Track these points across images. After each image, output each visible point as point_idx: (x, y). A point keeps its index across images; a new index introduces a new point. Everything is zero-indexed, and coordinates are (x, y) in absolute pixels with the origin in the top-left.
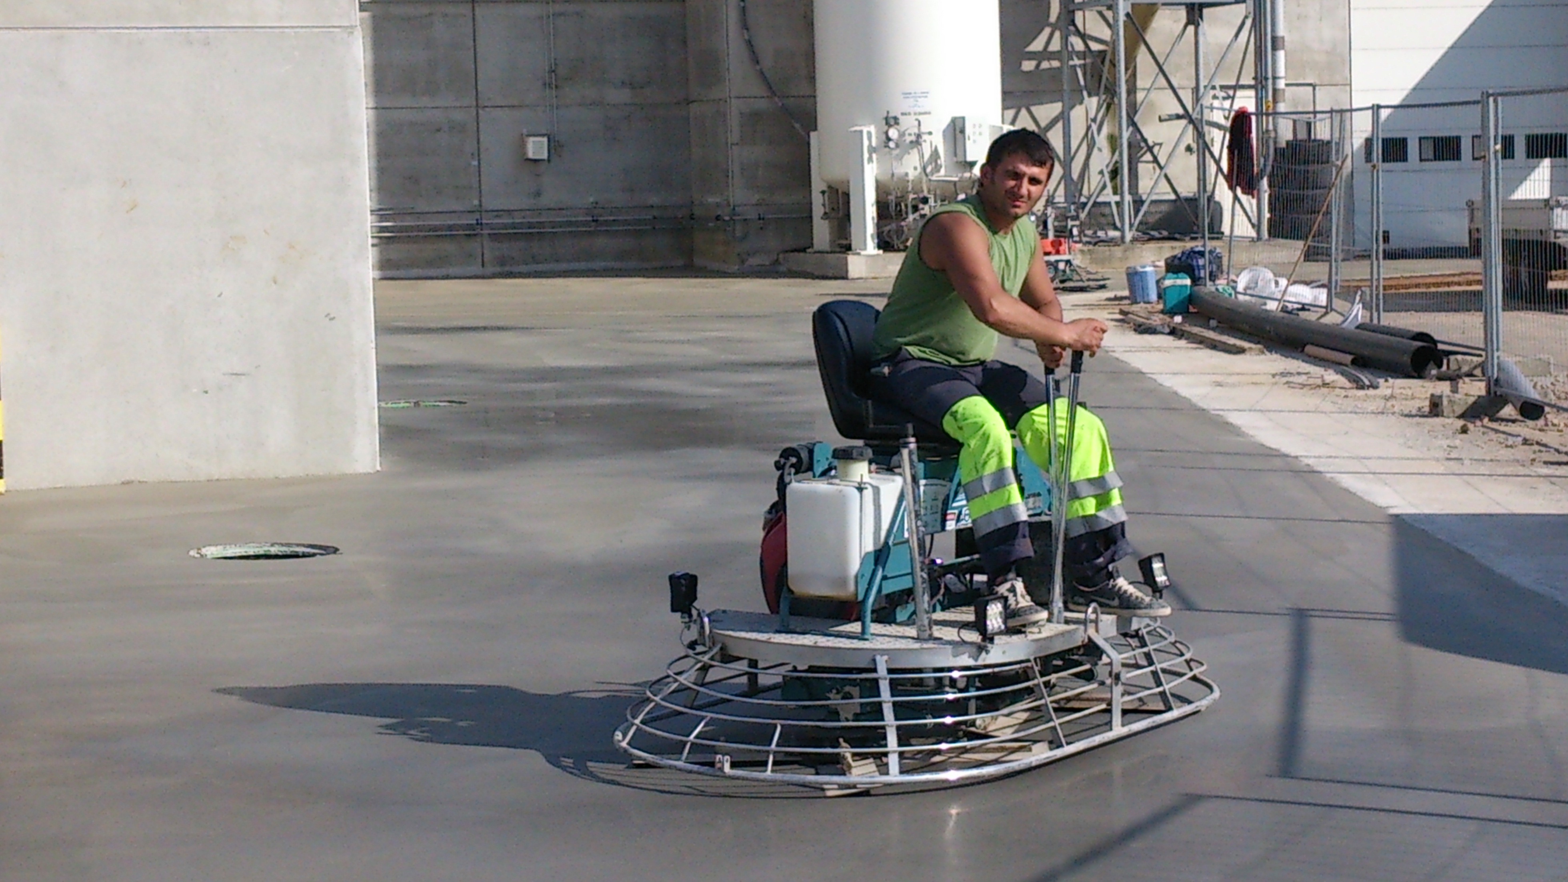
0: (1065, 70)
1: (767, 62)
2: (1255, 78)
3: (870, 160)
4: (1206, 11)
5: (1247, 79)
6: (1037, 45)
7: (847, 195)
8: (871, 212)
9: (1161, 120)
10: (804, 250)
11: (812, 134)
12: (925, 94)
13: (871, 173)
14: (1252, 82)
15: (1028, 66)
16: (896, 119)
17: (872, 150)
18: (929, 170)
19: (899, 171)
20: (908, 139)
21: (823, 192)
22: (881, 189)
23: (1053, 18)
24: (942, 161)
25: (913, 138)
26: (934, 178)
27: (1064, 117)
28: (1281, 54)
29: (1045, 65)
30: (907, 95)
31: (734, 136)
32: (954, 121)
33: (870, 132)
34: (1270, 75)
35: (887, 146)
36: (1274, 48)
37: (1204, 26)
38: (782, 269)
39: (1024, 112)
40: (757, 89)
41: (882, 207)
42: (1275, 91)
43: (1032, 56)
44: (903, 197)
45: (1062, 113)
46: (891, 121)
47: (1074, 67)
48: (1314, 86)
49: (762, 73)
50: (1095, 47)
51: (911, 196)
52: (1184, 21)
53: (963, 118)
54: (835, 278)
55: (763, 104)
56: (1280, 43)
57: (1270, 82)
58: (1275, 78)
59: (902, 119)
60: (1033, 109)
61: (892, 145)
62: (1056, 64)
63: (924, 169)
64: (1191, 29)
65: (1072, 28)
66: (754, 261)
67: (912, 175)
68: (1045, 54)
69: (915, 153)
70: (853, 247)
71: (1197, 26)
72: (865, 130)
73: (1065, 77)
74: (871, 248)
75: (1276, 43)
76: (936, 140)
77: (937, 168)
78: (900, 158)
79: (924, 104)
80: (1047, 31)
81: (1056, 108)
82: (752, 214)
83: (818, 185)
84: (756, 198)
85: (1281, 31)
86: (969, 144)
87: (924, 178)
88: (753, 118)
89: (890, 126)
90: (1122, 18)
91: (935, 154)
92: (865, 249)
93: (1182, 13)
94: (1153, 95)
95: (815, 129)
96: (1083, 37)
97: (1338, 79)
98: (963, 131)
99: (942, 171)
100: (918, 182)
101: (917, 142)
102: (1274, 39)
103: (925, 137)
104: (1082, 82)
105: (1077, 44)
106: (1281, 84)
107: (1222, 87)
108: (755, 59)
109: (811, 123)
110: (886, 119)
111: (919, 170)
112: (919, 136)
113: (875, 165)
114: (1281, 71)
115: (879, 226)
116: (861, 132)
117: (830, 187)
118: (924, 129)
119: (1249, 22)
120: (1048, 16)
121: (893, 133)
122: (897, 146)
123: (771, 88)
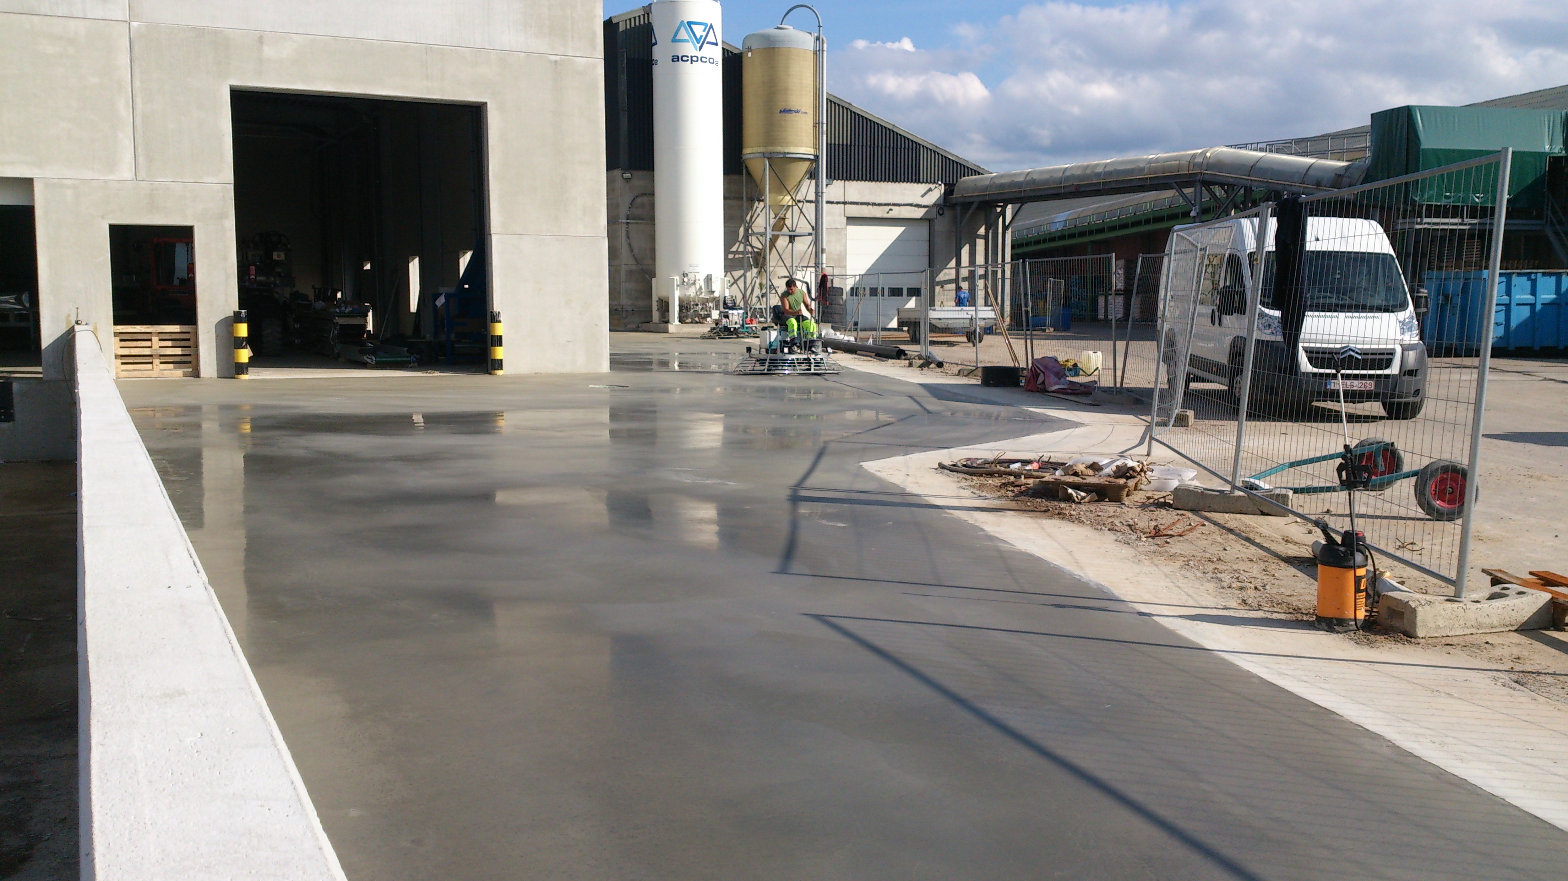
0: (746, 258)
1: (636, 251)
2: (815, 264)
3: (677, 289)
4: (796, 238)
5: (812, 264)
6: (734, 249)
7: (668, 303)
8: (677, 308)
9: (779, 278)
10: (649, 323)
11: (653, 279)
12: (697, 266)
13: (677, 294)
14: (814, 265)
15: (731, 256)
16: (687, 274)
17: (677, 286)
18: (698, 293)
19: (688, 293)
20: (691, 282)
21: (657, 301)
22: (680, 299)
23: (740, 239)
24: (703, 290)
25: (693, 282)
26: (701, 296)
27: (744, 275)
28: (824, 255)
29: (737, 256)
30: (690, 265)
31: (623, 279)
32: (708, 276)
33: (677, 279)
34: (820, 262)
35: (683, 284)
36: (822, 253)
37: (795, 244)
38: (640, 329)
39: (729, 273)
40: (632, 261)
41: (681, 306)
42: (822, 268)
43: (733, 253)
44: (689, 303)
45: (744, 274)
46: (685, 275)
47: (749, 257)
48: (833, 267)
49: (634, 255)
50: (756, 250)
51: (692, 303)
52: (788, 241)
53: (711, 275)
54: (665, 333)
55: (634, 268)
56: (824, 251)
57: (820, 265)
58: (822, 264)
59: (689, 274)
60: (733, 273)
61: (685, 284)
62: (741, 256)
63: (697, 293)
64: (791, 244)
65: (748, 243)
66: (630, 326)
67: (692, 295)
68: (737, 252)
69: (693, 287)
70: (670, 321)
71: (793, 243)
72: (675, 278)
73: (745, 261)
74: (677, 322)
75: (823, 251)
76: (701, 283)
77: (701, 293)
78: (687, 289)
79: (697, 269)
80: (738, 244)
81: (742, 272)
82: (630, 309)
83: (655, 298)
84: (630, 303)
85: (824, 247)
86: (713, 284)
87: (697, 297)
88: (630, 273)
89: (685, 277)
90: (768, 240)
91: (701, 288)
92: (674, 322)
93: (787, 238)
94: (777, 269)
95: (655, 277)
96: (752, 247)
97: (842, 265)
98: (711, 279)
99: (703, 294)
100: (694, 298)
101: (694, 283)
102: (822, 249)
103: (697, 281)
104: (752, 263)
105: (749, 249)
106: (824, 266)
107: (802, 267)
108: (632, 250)
109: (653, 275)
110: (683, 274)
111: (695, 293)
112: (695, 281)
113: (678, 291)
114: (824, 261)
115: (679, 314)
116: (674, 279)
117: (659, 299)
118: (697, 278)
119: (813, 243)
120: (738, 238)
121: (686, 280)
122: (687, 284)
123: (636, 260)
